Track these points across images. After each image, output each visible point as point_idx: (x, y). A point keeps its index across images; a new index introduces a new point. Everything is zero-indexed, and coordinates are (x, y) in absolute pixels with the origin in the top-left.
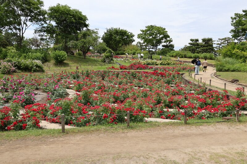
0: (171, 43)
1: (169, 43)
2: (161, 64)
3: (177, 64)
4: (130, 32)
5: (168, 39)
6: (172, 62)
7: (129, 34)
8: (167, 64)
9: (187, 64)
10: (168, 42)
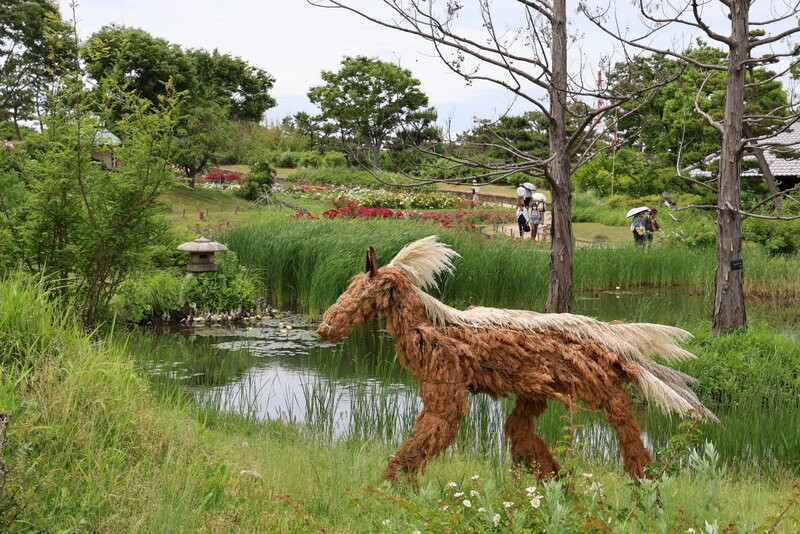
0: (432, 124)
1: (426, 123)
2: (414, 205)
3: (462, 205)
4: (254, 69)
5: (422, 109)
6: (445, 200)
7: (255, 74)
8: (432, 204)
9: (492, 204)
10: (421, 121)
